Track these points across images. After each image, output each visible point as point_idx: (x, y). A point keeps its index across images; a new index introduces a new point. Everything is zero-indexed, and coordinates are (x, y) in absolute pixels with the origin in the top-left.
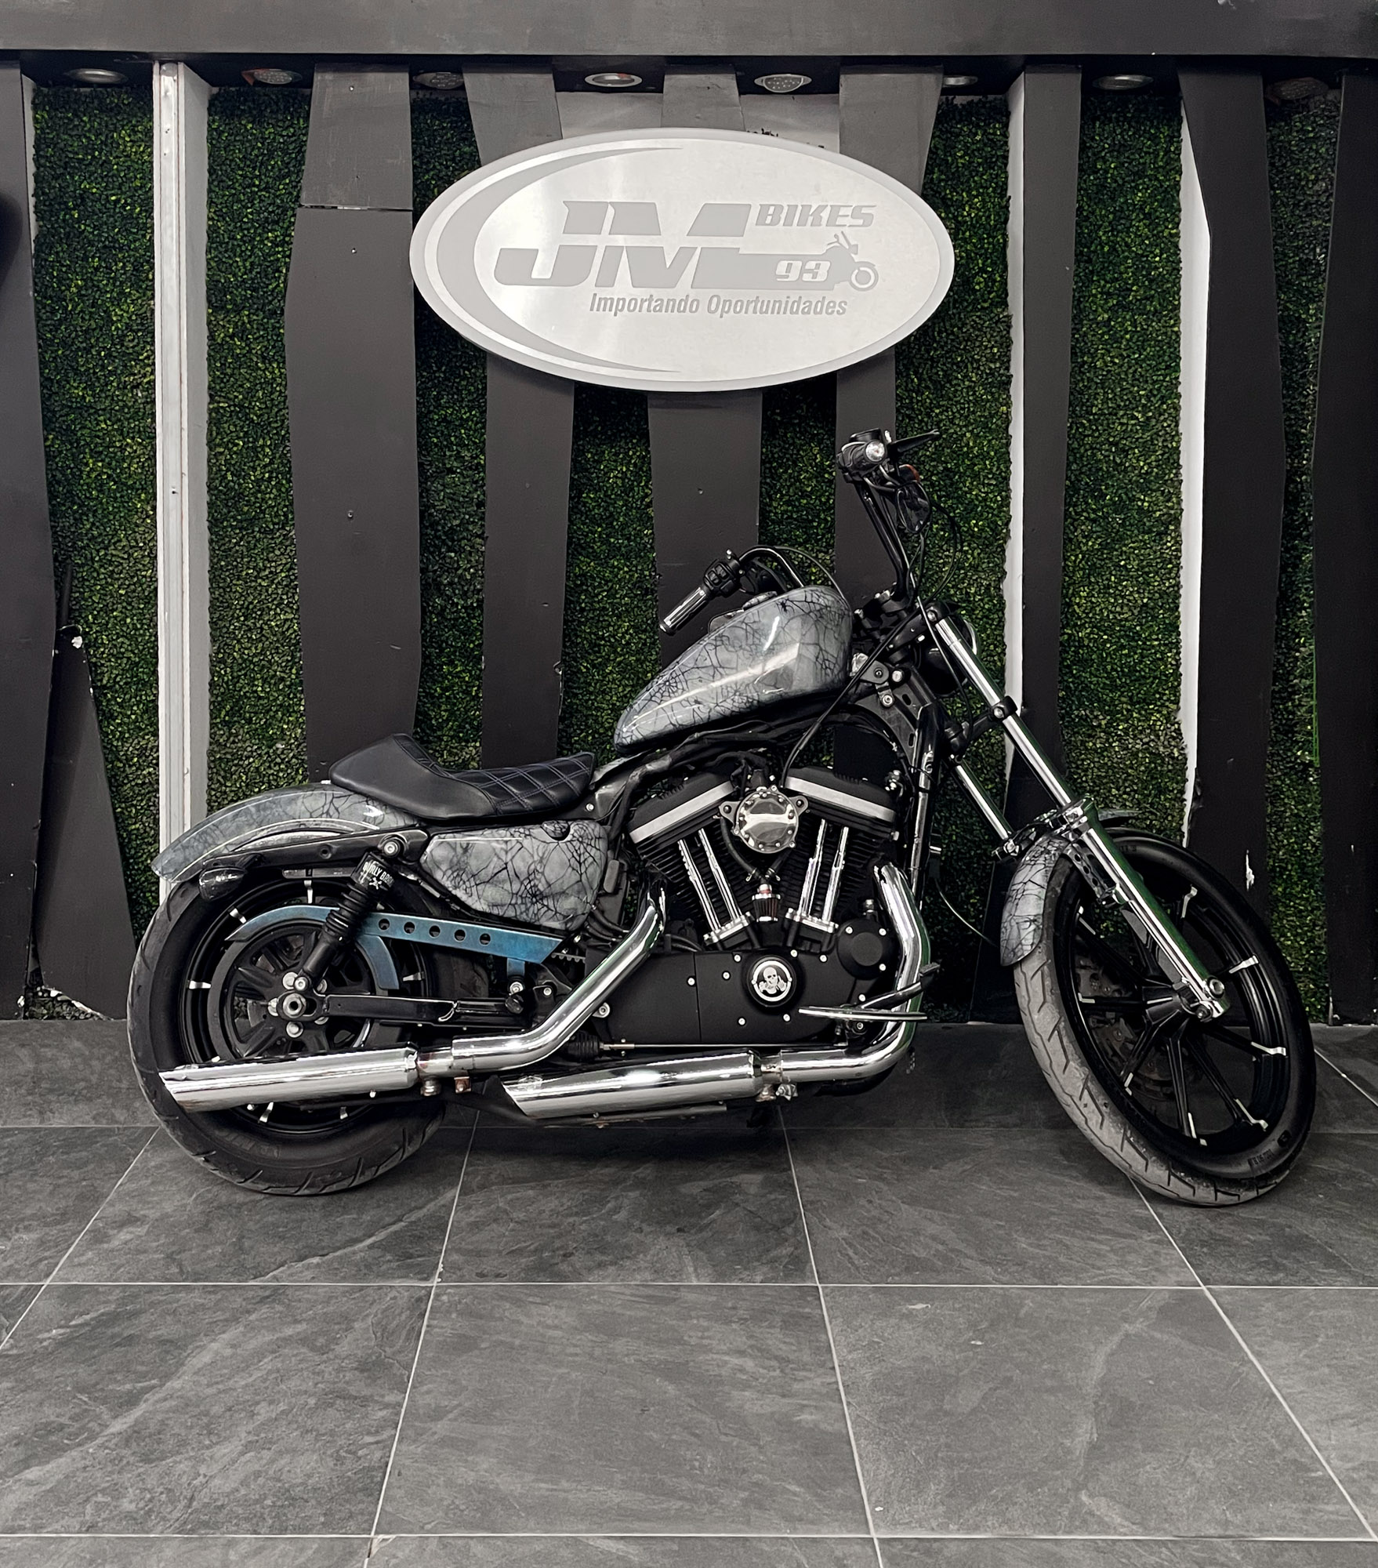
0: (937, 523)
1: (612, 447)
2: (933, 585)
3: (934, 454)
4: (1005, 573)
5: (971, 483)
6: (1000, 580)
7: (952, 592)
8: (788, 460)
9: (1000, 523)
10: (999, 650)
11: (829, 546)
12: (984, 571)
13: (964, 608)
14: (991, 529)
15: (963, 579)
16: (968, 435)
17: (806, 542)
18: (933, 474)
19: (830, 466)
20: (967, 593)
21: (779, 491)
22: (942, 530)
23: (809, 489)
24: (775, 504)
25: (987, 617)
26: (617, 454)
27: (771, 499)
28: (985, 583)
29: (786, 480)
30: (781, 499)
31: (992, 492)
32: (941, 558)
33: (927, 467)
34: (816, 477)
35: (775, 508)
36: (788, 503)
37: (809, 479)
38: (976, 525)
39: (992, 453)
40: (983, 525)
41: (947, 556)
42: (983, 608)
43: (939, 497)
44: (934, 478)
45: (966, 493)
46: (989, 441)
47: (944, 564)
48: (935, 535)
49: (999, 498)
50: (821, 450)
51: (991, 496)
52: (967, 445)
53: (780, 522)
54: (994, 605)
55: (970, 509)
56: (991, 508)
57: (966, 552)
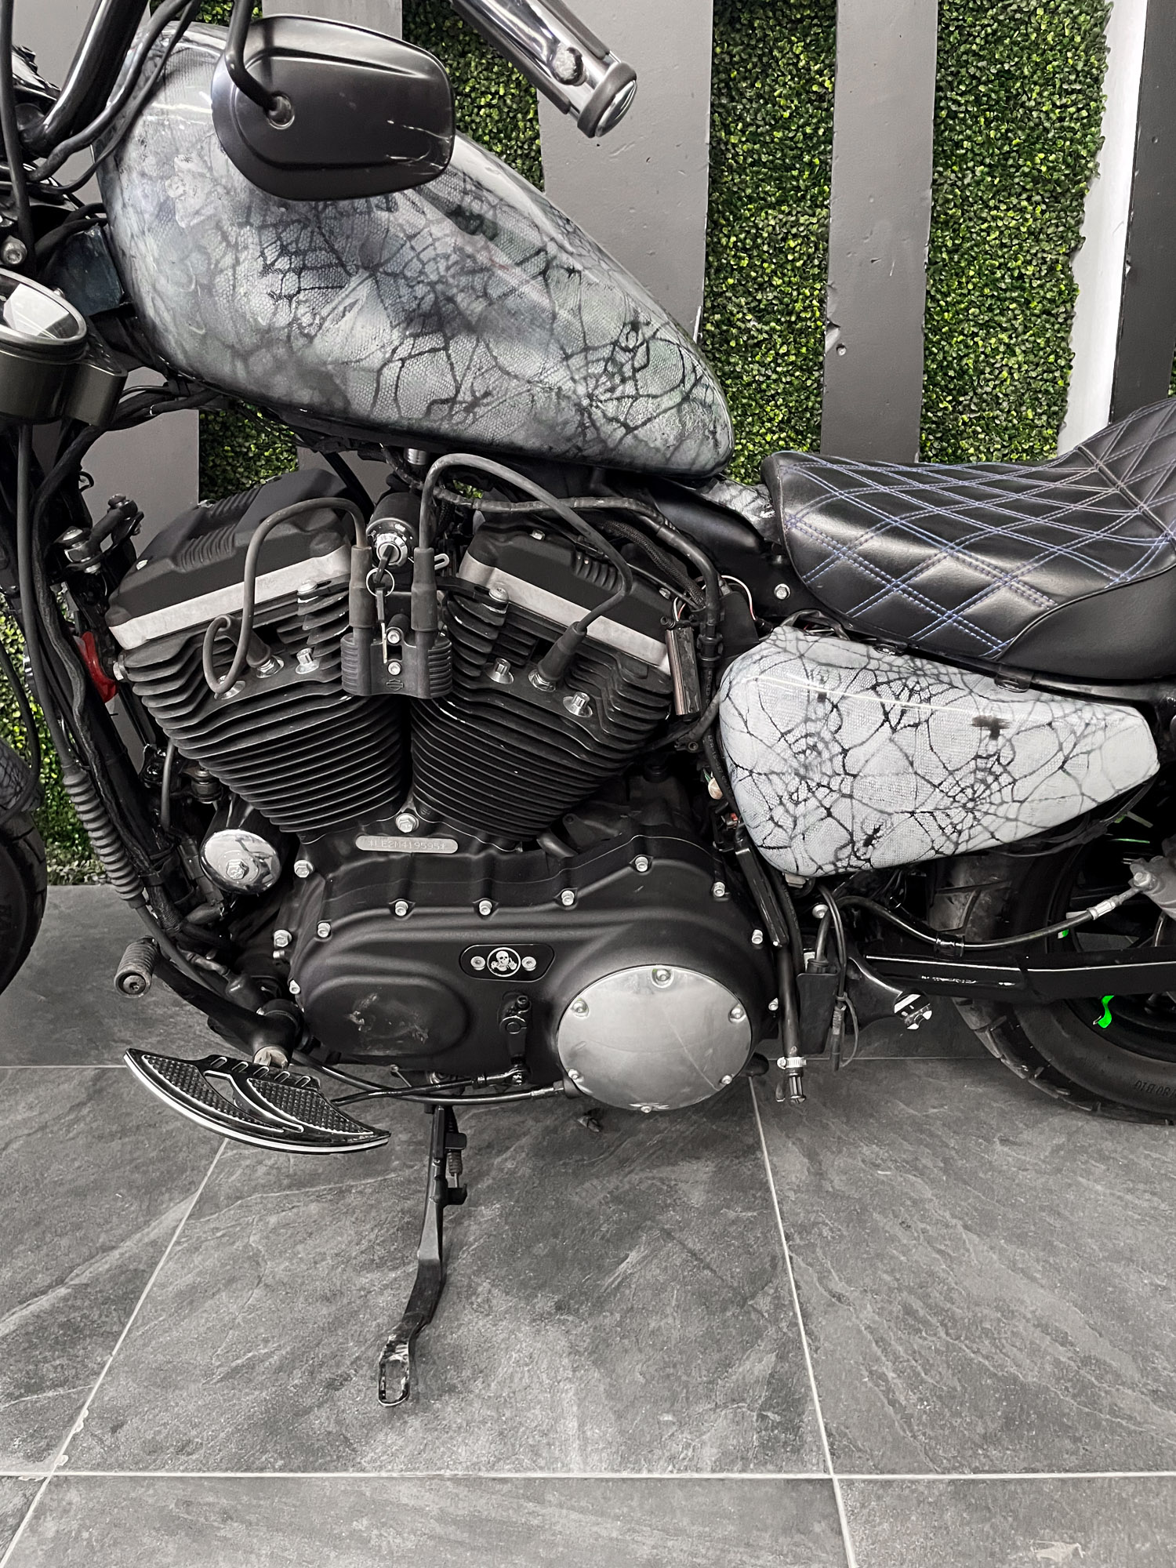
0: (982, 163)
1: (483, 56)
2: (970, 264)
3: (982, 48)
4: (1080, 240)
5: (1040, 94)
6: (1071, 253)
7: (998, 275)
8: (755, 66)
9: (1084, 153)
10: (1062, 362)
11: (815, 205)
12: (1049, 240)
13: (1013, 300)
14: (1068, 166)
15: (1016, 253)
16: (1040, 12)
17: (780, 202)
18: (980, 83)
19: (820, 73)
20: (1021, 276)
21: (740, 118)
22: (988, 174)
23: (786, 114)
24: (733, 140)
25: (1048, 313)
26: (489, 68)
27: (729, 133)
28: (1049, 257)
29: (750, 101)
30: (743, 131)
31: (1074, 103)
32: (985, 220)
33: (972, 70)
34: (799, 95)
35: (734, 146)
36: (754, 138)
37: (787, 97)
38: (1043, 161)
39: (1078, 39)
40: (1056, 160)
41: (994, 218)
42: (1044, 298)
43: (988, 122)
44: (982, 88)
45: (1031, 110)
46: (1074, 19)
47: (988, 231)
48: (978, 183)
49: (1084, 113)
50: (806, 47)
51: (1072, 110)
52: (1038, 30)
53: (741, 170)
54: (1060, 293)
55: (1036, 139)
56: (1072, 130)
57: (1023, 210)
